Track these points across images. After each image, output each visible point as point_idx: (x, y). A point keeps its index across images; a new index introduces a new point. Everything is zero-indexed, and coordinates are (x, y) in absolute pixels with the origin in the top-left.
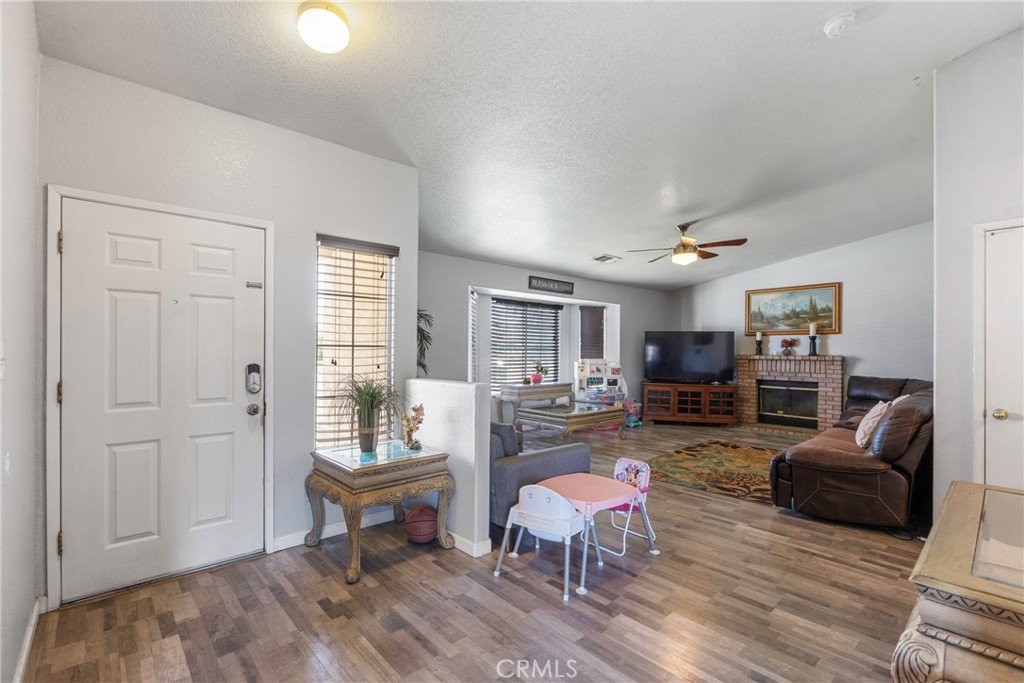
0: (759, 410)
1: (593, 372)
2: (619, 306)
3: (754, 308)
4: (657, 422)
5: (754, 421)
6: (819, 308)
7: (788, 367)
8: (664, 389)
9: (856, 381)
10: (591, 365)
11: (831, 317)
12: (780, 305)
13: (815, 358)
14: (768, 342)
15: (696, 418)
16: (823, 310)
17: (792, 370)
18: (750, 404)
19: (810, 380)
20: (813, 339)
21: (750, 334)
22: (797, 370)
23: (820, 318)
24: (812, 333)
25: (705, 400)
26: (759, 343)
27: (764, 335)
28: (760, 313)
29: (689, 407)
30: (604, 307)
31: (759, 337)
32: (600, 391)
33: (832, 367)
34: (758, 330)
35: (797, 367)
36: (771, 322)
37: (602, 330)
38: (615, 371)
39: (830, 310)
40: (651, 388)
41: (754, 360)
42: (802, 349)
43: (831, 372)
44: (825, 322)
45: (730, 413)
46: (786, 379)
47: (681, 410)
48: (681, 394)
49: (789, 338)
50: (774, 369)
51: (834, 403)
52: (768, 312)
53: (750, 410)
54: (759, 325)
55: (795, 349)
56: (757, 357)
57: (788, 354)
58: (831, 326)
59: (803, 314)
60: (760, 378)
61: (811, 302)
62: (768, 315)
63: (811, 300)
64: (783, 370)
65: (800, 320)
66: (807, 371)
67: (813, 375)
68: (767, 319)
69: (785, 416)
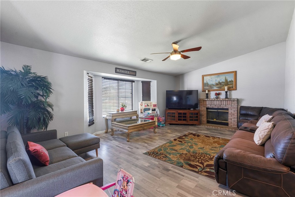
0: (207, 119)
1: (146, 106)
2: (156, 81)
3: (205, 82)
5: (206, 123)
6: (228, 81)
7: (217, 103)
8: (173, 112)
9: (242, 108)
10: (145, 103)
11: (233, 84)
12: (214, 80)
13: (227, 99)
14: (210, 94)
15: (184, 122)
16: (230, 82)
17: (219, 104)
18: (204, 117)
19: (226, 108)
20: (226, 92)
21: (204, 91)
22: (221, 104)
23: (229, 84)
24: (226, 90)
25: (188, 115)
26: (207, 94)
27: (209, 91)
28: (207, 83)
29: (182, 118)
30: (150, 82)
31: (207, 92)
32: (149, 114)
33: (233, 103)
34: (207, 89)
35: (221, 103)
36: (211, 86)
37: (150, 90)
39: (232, 81)
40: (169, 112)
41: (205, 100)
42: (223, 96)
43: (233, 104)
44: (231, 86)
45: (197, 120)
46: (217, 107)
47: (179, 120)
48: (179, 114)
49: (218, 92)
50: (212, 104)
51: (234, 116)
52: (210, 83)
53: (204, 119)
54: (207, 88)
55: (220, 96)
56: (206, 99)
57: (217, 98)
58: (233, 87)
59: (223, 83)
60: (208, 107)
61: (226, 79)
62: (210, 84)
63: (226, 78)
64: (216, 104)
65: (221, 86)
66: (224, 104)
67: (227, 106)
68: (210, 85)
69: (217, 121)
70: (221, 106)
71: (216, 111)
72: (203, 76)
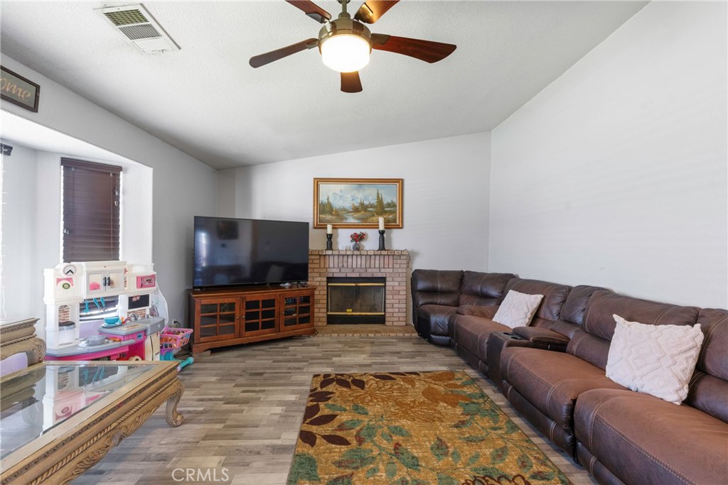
0: (327, 311)
1: (94, 287)
2: (151, 169)
3: (323, 198)
4: (214, 351)
5: (325, 324)
6: (385, 202)
7: (359, 262)
8: (226, 301)
9: (417, 275)
11: (395, 212)
12: (349, 197)
13: (384, 252)
14: (337, 236)
15: (268, 334)
16: (389, 205)
17: (363, 266)
18: (319, 306)
19: (380, 275)
20: (382, 233)
21: (321, 226)
22: (368, 266)
23: (386, 212)
24: (382, 227)
26: (330, 237)
27: (334, 228)
28: (329, 203)
29: (260, 320)
30: (119, 169)
31: (329, 230)
32: (112, 323)
33: (399, 261)
34: (329, 222)
35: (368, 262)
36: (341, 214)
38: (144, 281)
39: (394, 206)
40: (205, 302)
41: (325, 255)
42: (371, 243)
43: (397, 266)
44: (390, 216)
45: (303, 320)
46: (356, 275)
47: (250, 327)
48: (251, 305)
49: (358, 231)
50: (345, 265)
51: (401, 297)
52: (337, 204)
53: (320, 312)
54: (329, 217)
55: (364, 243)
56: (329, 252)
57: (357, 248)
58: (395, 221)
59: (371, 207)
60: (331, 276)
61: (378, 196)
62: (338, 207)
63: (378, 194)
64: (354, 266)
65: (368, 214)
66: (377, 266)
67: (382, 270)
68: (337, 211)
69: (354, 314)
70: (369, 270)
71: (354, 285)
72: (318, 182)
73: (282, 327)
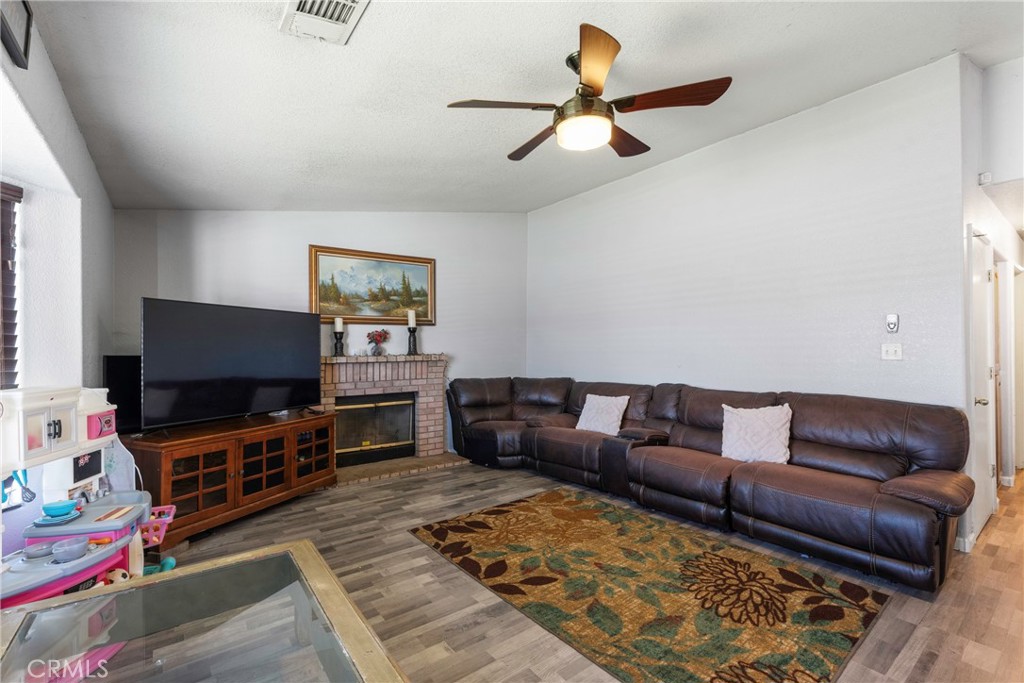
0: (336, 448)
2: (79, 201)
3: (324, 277)
6: (413, 289)
7: (383, 373)
8: (214, 448)
11: (425, 303)
12: (364, 277)
13: (415, 358)
14: (350, 335)
16: (418, 293)
17: (389, 378)
19: (410, 389)
20: (412, 331)
22: (395, 377)
23: (415, 302)
24: (412, 323)
25: (291, 452)
26: (339, 337)
27: (345, 323)
28: (334, 286)
29: (265, 474)
31: (339, 326)
33: (435, 369)
34: (338, 314)
35: (395, 372)
36: (349, 305)
39: (425, 294)
40: (179, 454)
41: (333, 364)
42: (397, 344)
43: (432, 375)
44: (421, 309)
46: (379, 391)
47: (250, 488)
48: (247, 451)
49: (379, 328)
50: (363, 377)
51: (436, 417)
52: (347, 287)
54: (334, 306)
55: (384, 345)
56: (337, 360)
57: (378, 353)
58: (427, 315)
59: (395, 295)
60: (342, 394)
61: (404, 280)
62: (347, 292)
63: (404, 277)
64: (377, 378)
65: (391, 304)
66: (407, 377)
67: (414, 382)
68: (345, 296)
69: (373, 447)
70: (397, 383)
71: (372, 405)
72: (316, 251)
73: (294, 479)
